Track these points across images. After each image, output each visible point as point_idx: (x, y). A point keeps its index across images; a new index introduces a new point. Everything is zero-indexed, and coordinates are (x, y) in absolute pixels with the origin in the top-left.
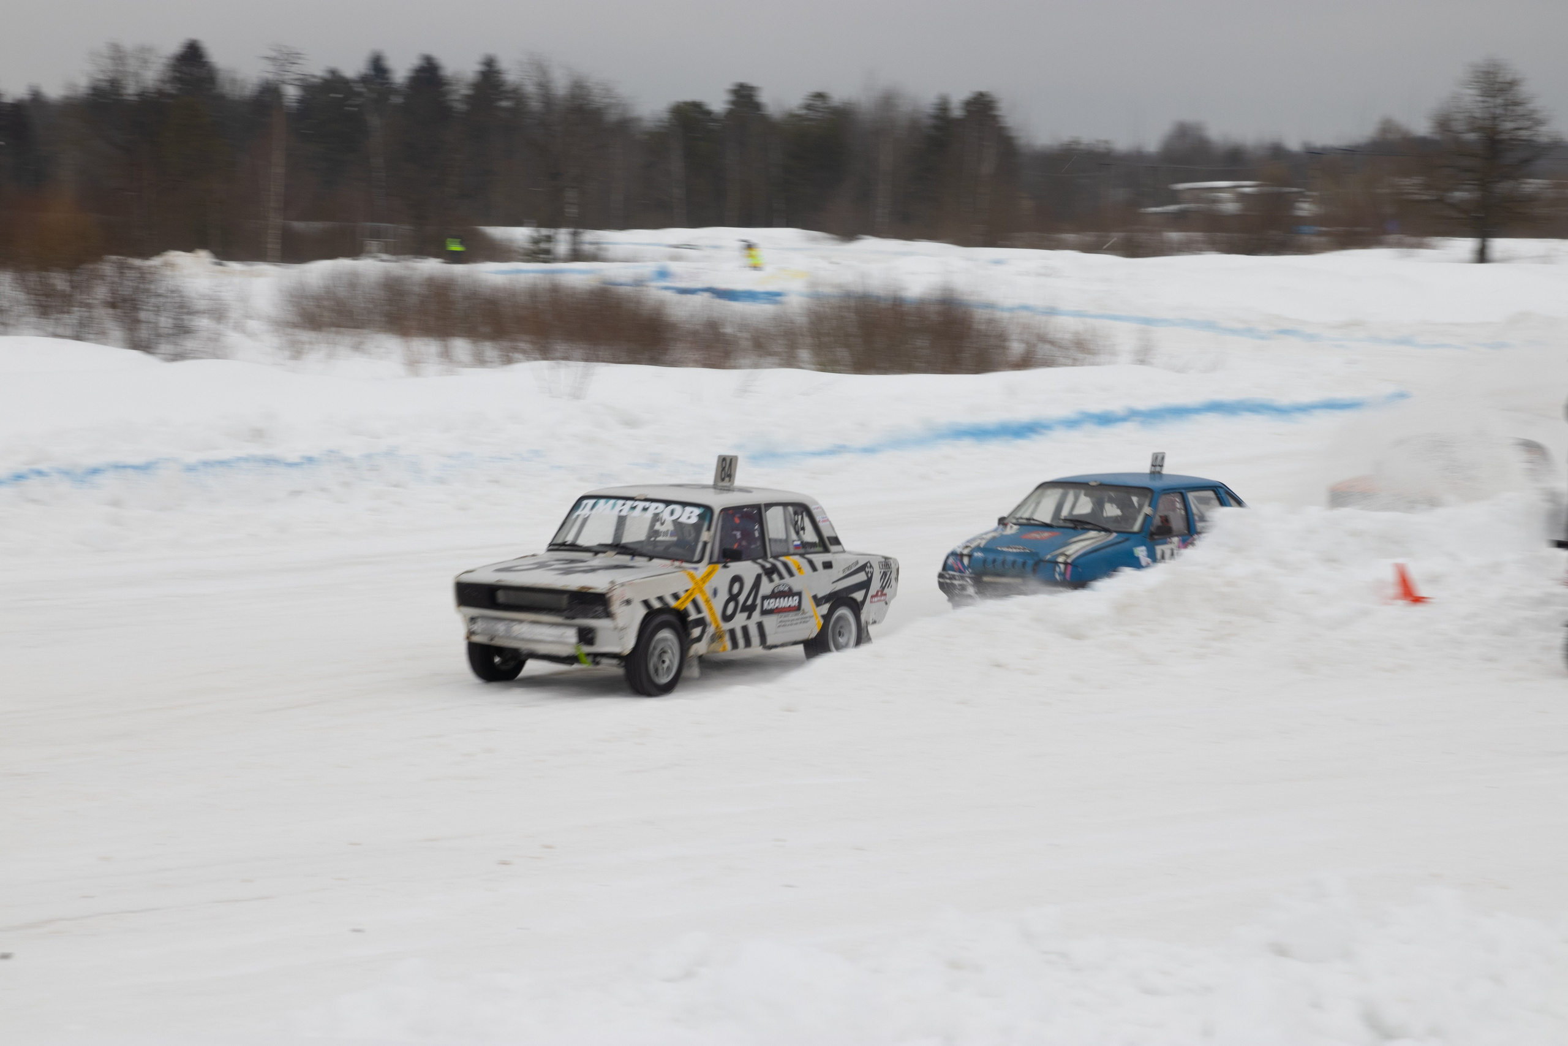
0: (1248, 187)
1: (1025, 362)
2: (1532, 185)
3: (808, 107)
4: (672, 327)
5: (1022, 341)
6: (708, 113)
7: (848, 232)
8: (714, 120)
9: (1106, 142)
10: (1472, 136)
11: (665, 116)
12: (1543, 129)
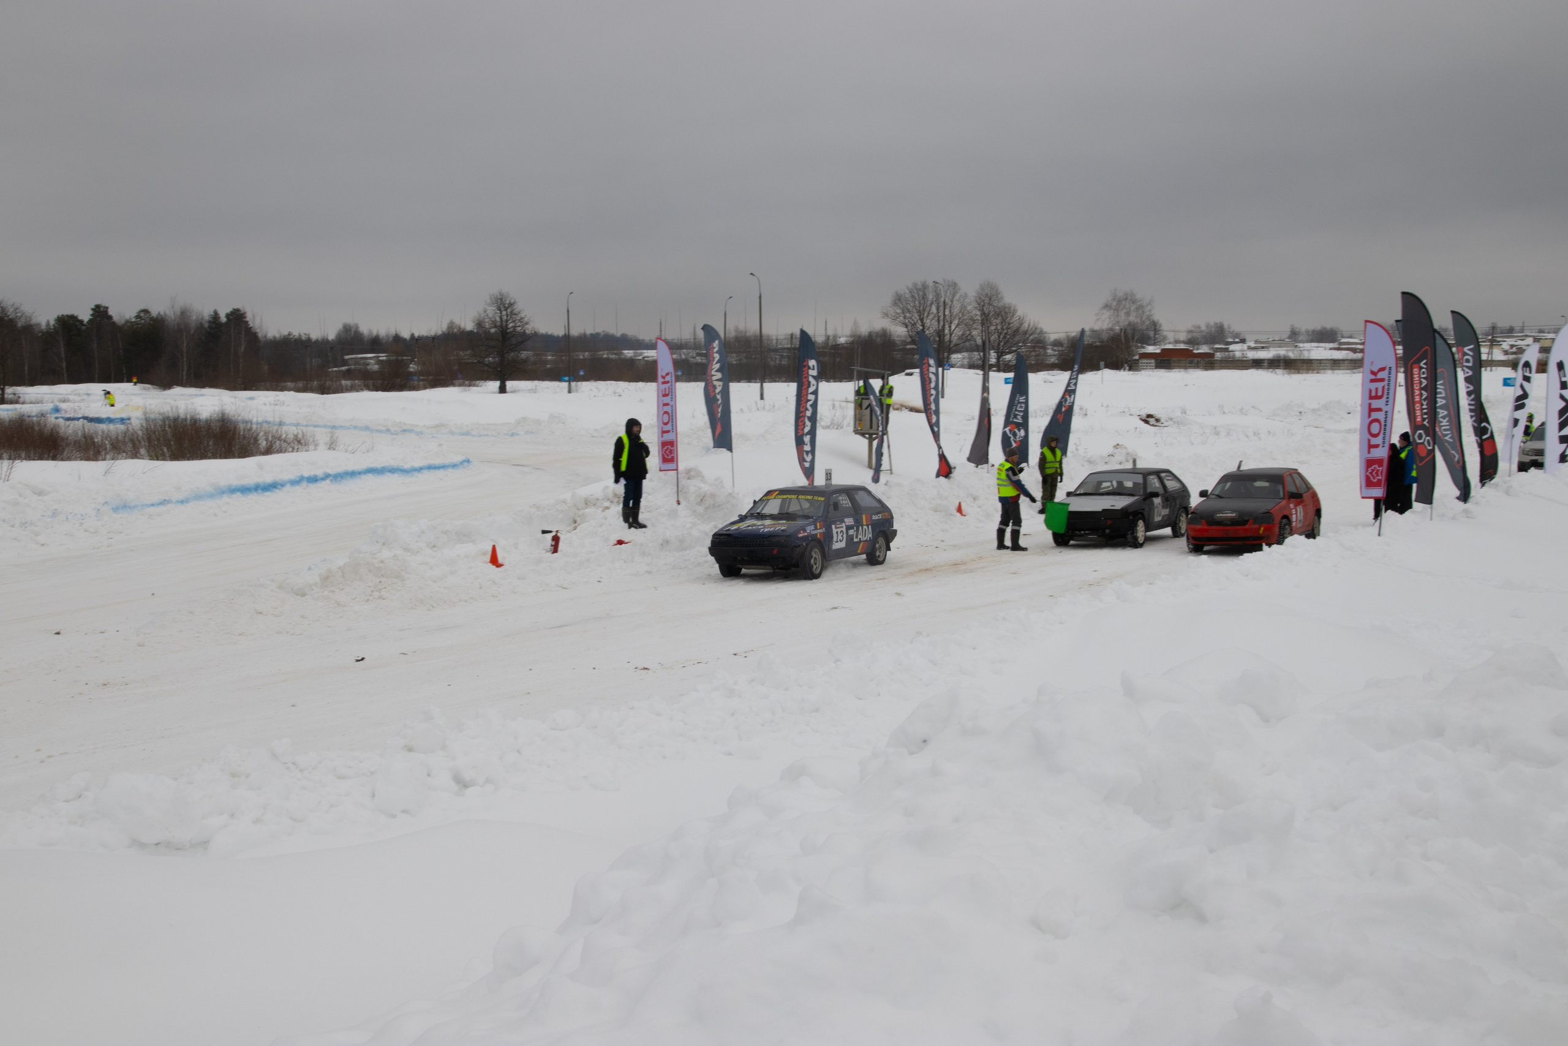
0: (383, 357)
1: (268, 451)
2: (524, 354)
3: (138, 317)
4: (63, 439)
5: (267, 440)
6: (81, 322)
7: (166, 385)
8: (85, 325)
9: (305, 334)
10: (493, 330)
11: (52, 322)
12: (527, 326)
